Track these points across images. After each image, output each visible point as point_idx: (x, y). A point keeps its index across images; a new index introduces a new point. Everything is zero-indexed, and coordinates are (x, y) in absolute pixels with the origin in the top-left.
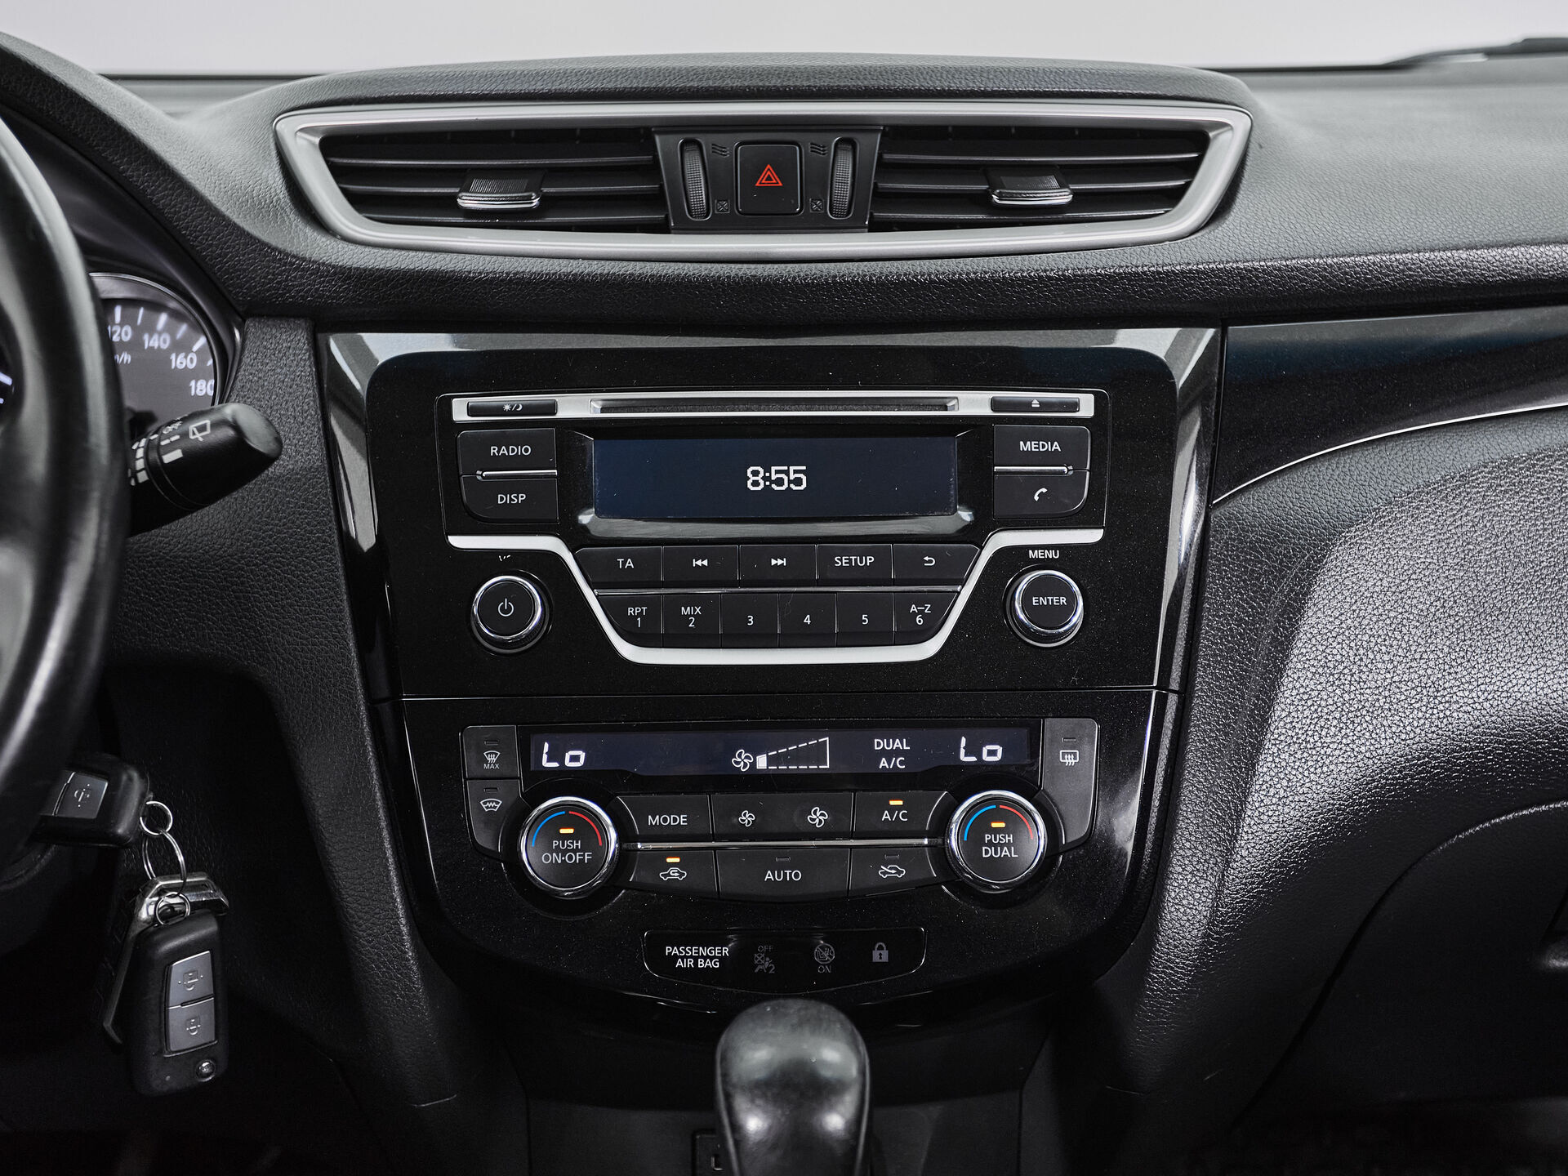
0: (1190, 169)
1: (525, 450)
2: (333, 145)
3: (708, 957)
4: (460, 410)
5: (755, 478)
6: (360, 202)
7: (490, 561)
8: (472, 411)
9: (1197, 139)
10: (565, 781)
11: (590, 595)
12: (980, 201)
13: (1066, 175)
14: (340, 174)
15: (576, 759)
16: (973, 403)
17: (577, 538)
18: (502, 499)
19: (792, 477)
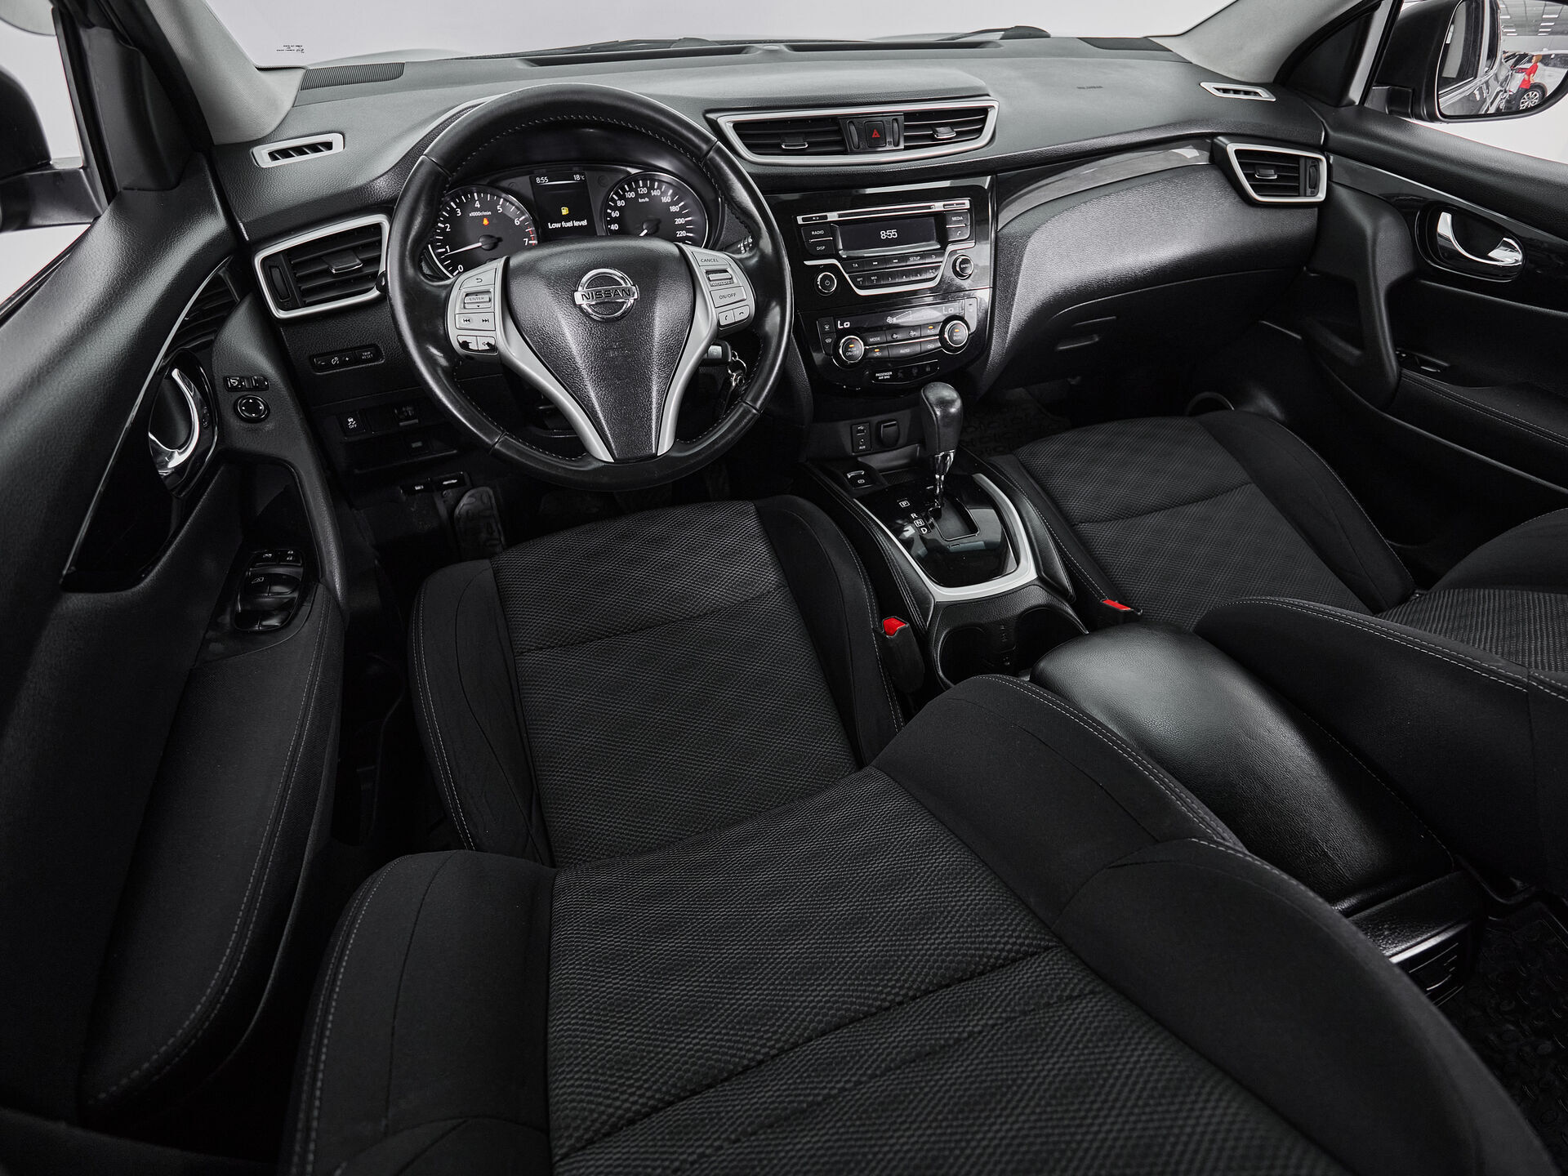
0: (984, 121)
1: (822, 232)
2: (737, 126)
3: (887, 375)
4: (800, 220)
5: (883, 235)
6: (749, 147)
7: (818, 269)
8: (804, 219)
9: (984, 111)
10: (846, 332)
11: (847, 276)
12: (931, 137)
13: (952, 125)
14: (741, 136)
15: (847, 325)
16: (938, 206)
17: (839, 258)
18: (818, 248)
19: (892, 234)
